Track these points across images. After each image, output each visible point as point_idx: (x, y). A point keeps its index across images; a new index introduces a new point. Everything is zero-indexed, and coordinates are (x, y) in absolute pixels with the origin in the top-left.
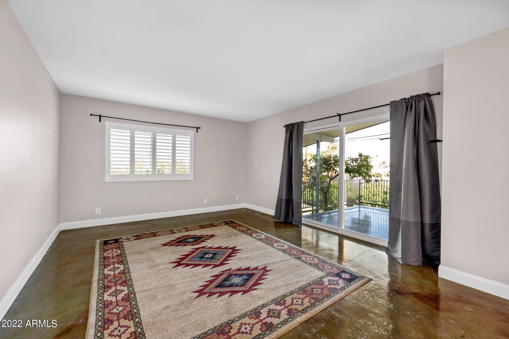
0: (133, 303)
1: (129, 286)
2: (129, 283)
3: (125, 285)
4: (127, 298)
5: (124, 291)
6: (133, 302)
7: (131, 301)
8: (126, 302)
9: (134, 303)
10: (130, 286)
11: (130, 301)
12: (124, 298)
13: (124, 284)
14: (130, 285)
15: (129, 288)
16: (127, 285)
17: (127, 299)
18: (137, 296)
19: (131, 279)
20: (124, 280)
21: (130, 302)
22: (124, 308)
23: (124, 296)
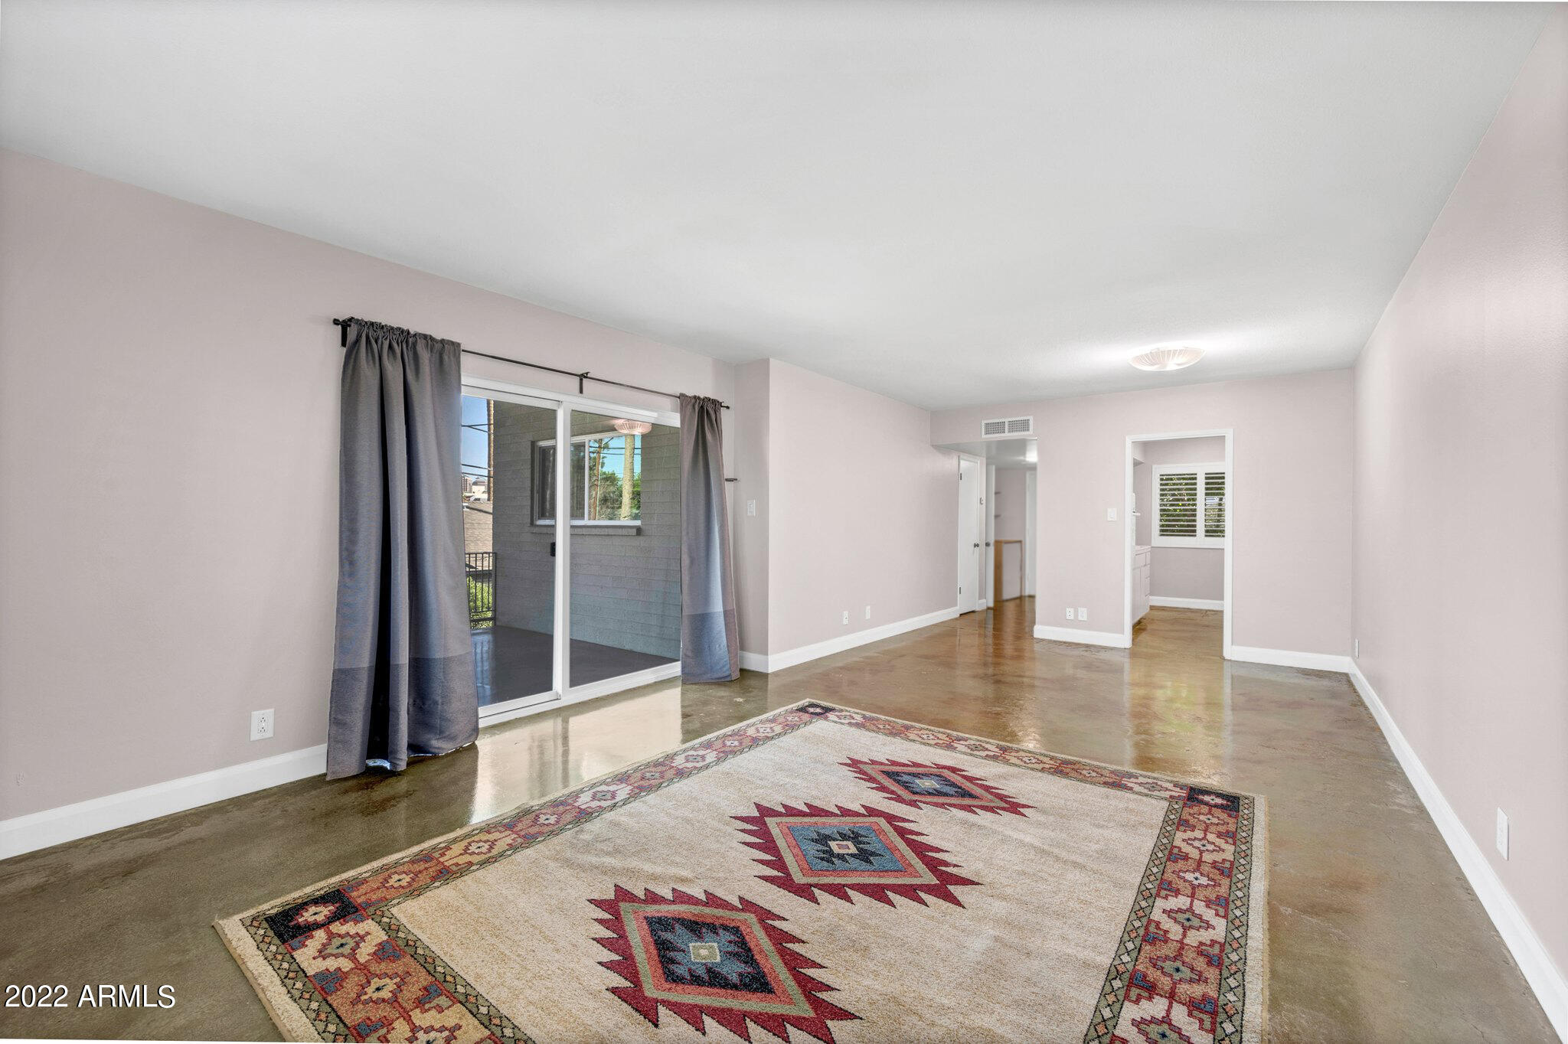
0: (1157, 870)
1: (1143, 916)
2: (1137, 924)
3: (1153, 925)
4: (1165, 889)
5: (1164, 911)
6: (1155, 872)
7: (1159, 876)
8: (1171, 882)
9: (1155, 870)
10: (1141, 913)
11: (1162, 879)
12: (1171, 894)
13: (1156, 931)
14: (1139, 919)
15: (1147, 911)
16: (1150, 921)
17: (1167, 888)
18: (1139, 879)
19: (1126, 935)
20: (1148, 947)
21: (1162, 874)
22: (1181, 874)
23: (1170, 898)
